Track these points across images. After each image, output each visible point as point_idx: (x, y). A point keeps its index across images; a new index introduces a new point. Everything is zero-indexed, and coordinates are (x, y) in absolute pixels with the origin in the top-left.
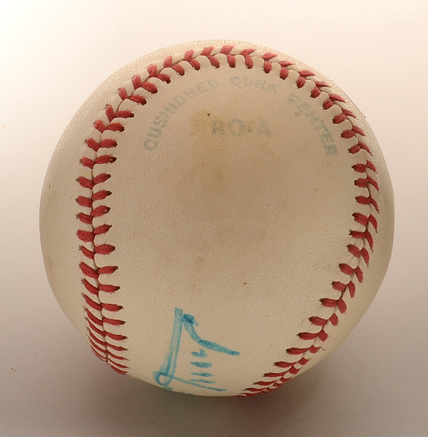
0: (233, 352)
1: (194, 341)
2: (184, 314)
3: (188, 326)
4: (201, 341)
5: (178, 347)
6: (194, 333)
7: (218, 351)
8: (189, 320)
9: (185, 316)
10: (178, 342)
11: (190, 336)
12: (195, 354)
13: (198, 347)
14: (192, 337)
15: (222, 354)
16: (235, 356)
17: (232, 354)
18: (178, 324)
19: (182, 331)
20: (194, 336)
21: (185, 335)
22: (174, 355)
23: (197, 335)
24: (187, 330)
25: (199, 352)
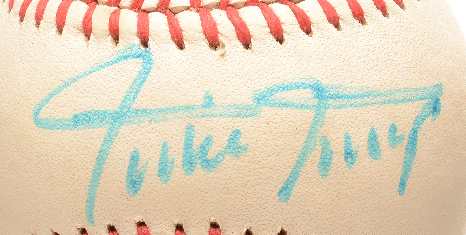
0: (404, 184)
1: (412, 122)
2: (440, 97)
3: (429, 108)
4: (415, 132)
5: (396, 102)
6: (422, 120)
7: (405, 162)
8: (435, 109)
9: (437, 100)
10: (404, 100)
11: (417, 114)
12: (393, 128)
13: (405, 131)
14: (418, 118)
15: (400, 168)
16: (396, 189)
17: (400, 184)
18: (427, 94)
19: (421, 101)
20: (419, 121)
21: (417, 107)
23: (421, 124)
24: (424, 109)
25: (398, 134)
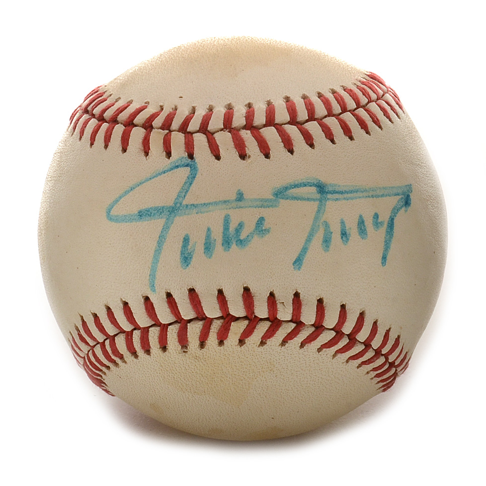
0: (385, 258)
1: (390, 212)
2: (410, 194)
3: (402, 202)
4: (393, 219)
5: (377, 196)
6: (397, 210)
7: (386, 241)
8: (407, 202)
9: (408, 196)
10: (382, 196)
11: (393, 206)
12: (376, 216)
13: (384, 217)
14: (394, 209)
15: (382, 246)
16: (380, 262)
17: (383, 258)
18: (400, 191)
19: (395, 197)
20: (395, 211)
21: (394, 201)
22: (365, 194)
23: (397, 213)
24: (398, 202)
25: (379, 221)
